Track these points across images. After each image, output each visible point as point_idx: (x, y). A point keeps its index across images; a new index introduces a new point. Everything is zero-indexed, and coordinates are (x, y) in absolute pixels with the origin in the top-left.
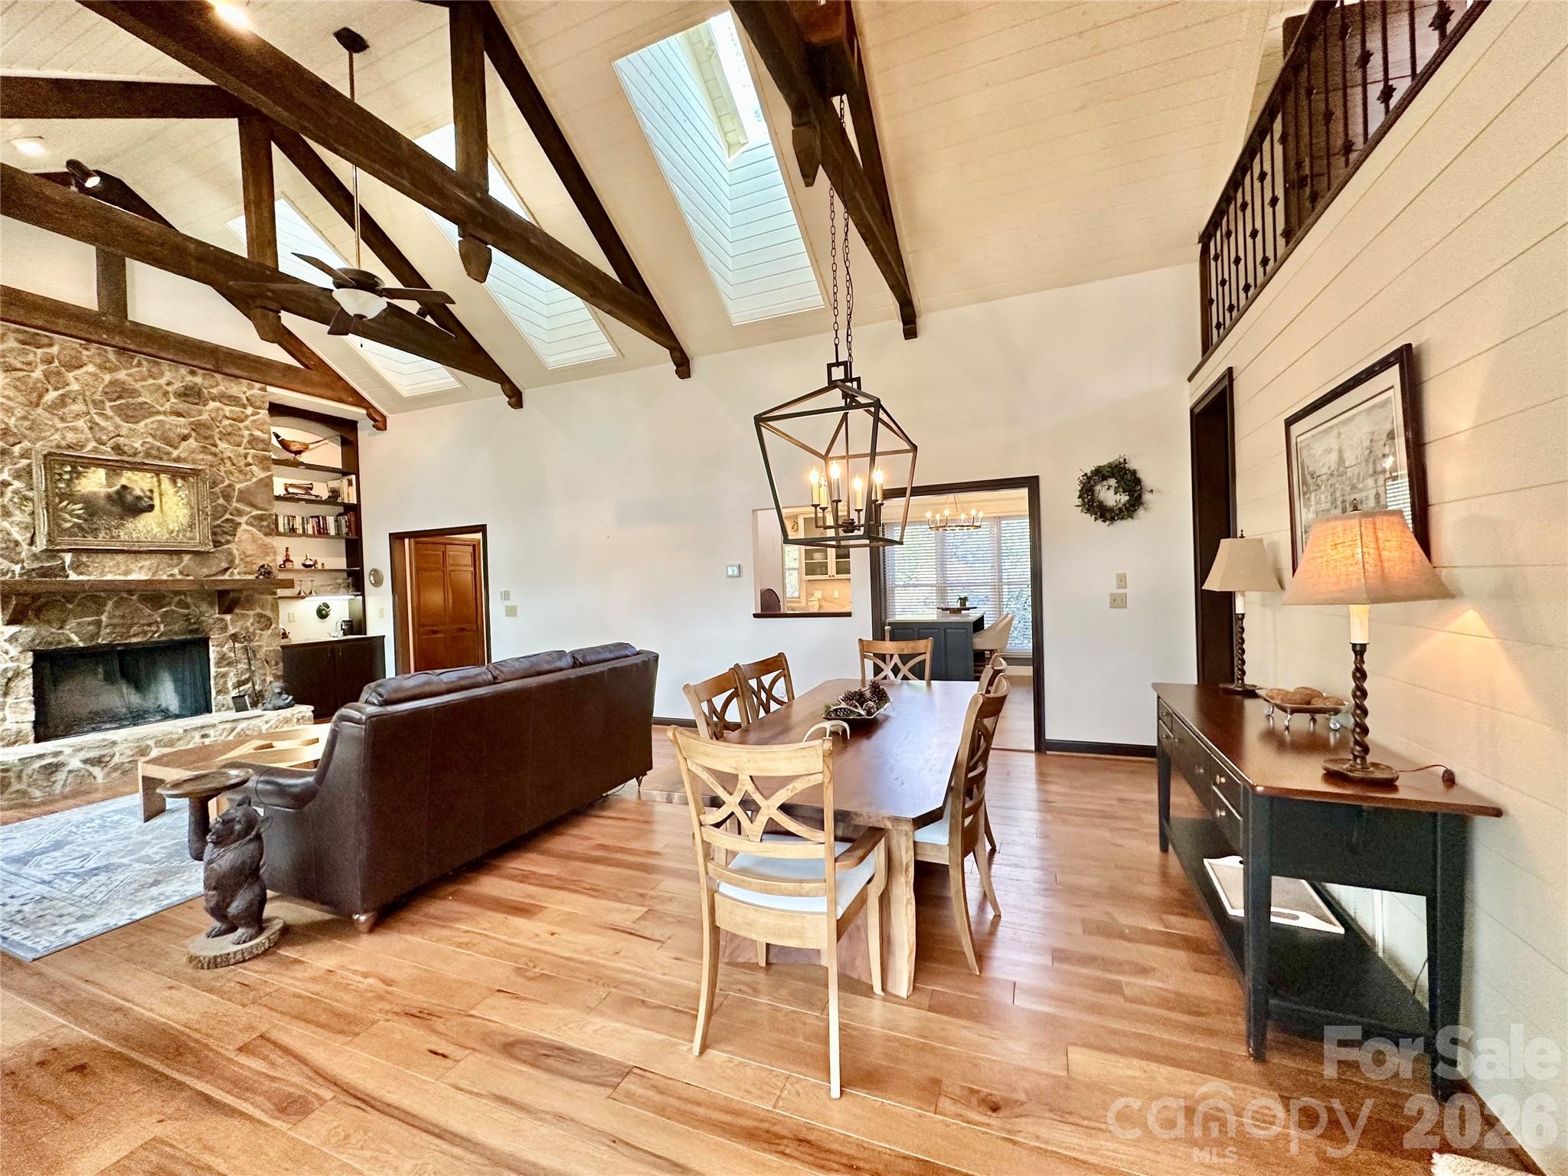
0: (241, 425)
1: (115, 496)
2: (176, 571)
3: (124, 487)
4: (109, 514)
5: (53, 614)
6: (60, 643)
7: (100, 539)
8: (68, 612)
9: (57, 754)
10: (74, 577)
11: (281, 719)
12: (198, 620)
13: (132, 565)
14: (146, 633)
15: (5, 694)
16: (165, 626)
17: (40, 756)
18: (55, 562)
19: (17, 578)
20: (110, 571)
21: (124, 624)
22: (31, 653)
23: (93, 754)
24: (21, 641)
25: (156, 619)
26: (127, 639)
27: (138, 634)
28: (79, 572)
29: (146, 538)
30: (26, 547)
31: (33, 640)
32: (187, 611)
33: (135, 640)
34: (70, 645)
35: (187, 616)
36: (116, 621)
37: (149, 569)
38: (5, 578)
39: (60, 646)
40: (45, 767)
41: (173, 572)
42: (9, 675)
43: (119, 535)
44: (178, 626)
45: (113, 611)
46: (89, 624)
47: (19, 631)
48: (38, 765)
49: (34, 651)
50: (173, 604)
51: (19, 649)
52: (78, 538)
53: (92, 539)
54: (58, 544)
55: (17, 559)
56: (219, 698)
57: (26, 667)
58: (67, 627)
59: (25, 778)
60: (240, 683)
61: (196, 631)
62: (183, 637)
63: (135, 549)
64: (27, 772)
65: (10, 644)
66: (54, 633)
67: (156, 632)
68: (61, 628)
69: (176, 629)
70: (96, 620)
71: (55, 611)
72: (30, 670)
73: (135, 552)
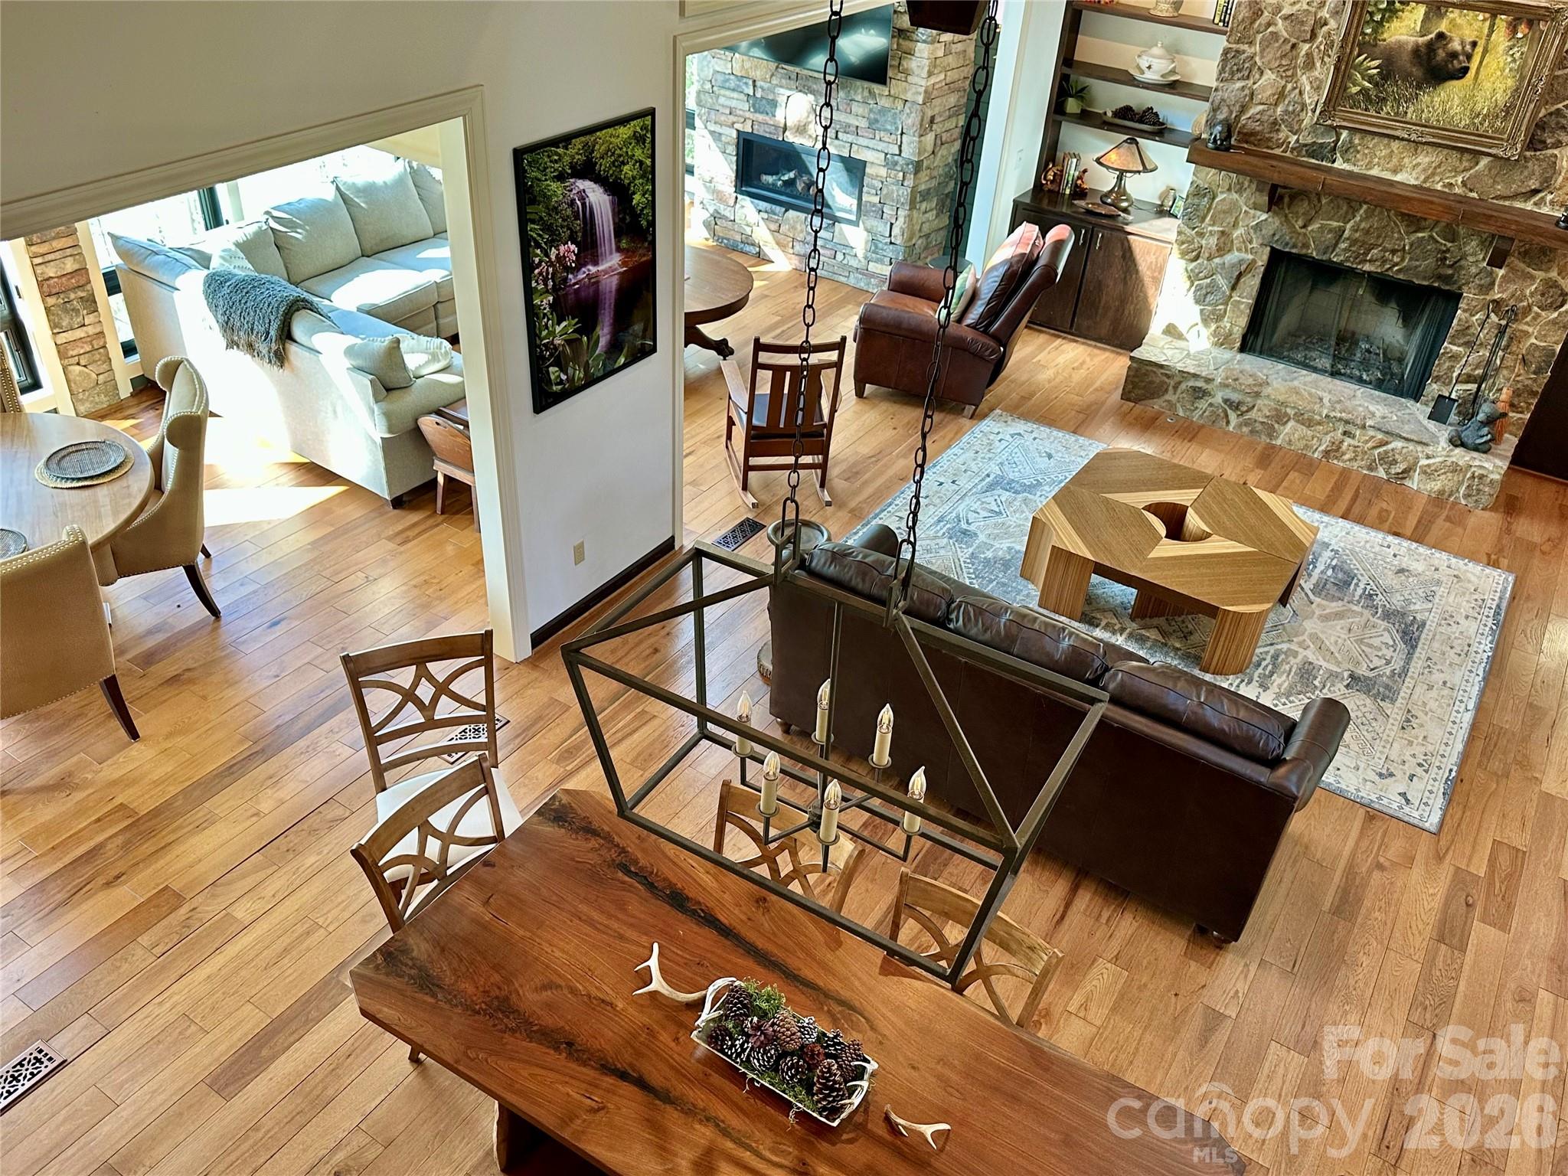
1: (1424, 50)
2: (1459, 179)
3: (1441, 36)
4: (1406, 77)
5: (1303, 207)
6: (1294, 246)
7: (1383, 114)
8: (1317, 208)
9: (1208, 381)
10: (1339, 164)
11: (1448, 464)
12: (1456, 262)
13: (1406, 160)
14: (1384, 261)
15: (1233, 288)
16: (1411, 259)
17: (1195, 376)
18: (1329, 139)
19: (1288, 154)
20: (1379, 164)
21: (1364, 243)
22: (1269, 249)
23: (1235, 397)
24: (1264, 232)
25: (1404, 246)
26: (1359, 263)
27: (1376, 260)
28: (1346, 157)
29: (1438, 121)
30: (1310, 114)
31: (1274, 235)
32: (1449, 245)
33: (1367, 267)
34: (1304, 251)
35: (1444, 252)
36: (1357, 235)
37: (1424, 170)
38: (1278, 151)
39: (1294, 251)
40: (1194, 389)
41: (1453, 181)
42: (1243, 268)
43: (1406, 113)
44: (1427, 264)
45: (1361, 221)
46: (1330, 231)
47: (1266, 220)
48: (1191, 383)
49: (1272, 248)
50: (1436, 230)
51: (1260, 241)
52: (1359, 111)
53: (1374, 114)
54: (1332, 117)
55: (1296, 127)
56: (1434, 386)
57: (1260, 263)
58: (1310, 228)
59: (1179, 391)
60: (1469, 379)
61: (1447, 279)
62: (1425, 283)
63: (1414, 137)
64: (1183, 386)
65: (1255, 233)
66: (1295, 232)
67: (1397, 264)
68: (1305, 226)
69: (1421, 269)
70: (1340, 227)
71: (1306, 204)
72: (1262, 269)
73: (1414, 141)
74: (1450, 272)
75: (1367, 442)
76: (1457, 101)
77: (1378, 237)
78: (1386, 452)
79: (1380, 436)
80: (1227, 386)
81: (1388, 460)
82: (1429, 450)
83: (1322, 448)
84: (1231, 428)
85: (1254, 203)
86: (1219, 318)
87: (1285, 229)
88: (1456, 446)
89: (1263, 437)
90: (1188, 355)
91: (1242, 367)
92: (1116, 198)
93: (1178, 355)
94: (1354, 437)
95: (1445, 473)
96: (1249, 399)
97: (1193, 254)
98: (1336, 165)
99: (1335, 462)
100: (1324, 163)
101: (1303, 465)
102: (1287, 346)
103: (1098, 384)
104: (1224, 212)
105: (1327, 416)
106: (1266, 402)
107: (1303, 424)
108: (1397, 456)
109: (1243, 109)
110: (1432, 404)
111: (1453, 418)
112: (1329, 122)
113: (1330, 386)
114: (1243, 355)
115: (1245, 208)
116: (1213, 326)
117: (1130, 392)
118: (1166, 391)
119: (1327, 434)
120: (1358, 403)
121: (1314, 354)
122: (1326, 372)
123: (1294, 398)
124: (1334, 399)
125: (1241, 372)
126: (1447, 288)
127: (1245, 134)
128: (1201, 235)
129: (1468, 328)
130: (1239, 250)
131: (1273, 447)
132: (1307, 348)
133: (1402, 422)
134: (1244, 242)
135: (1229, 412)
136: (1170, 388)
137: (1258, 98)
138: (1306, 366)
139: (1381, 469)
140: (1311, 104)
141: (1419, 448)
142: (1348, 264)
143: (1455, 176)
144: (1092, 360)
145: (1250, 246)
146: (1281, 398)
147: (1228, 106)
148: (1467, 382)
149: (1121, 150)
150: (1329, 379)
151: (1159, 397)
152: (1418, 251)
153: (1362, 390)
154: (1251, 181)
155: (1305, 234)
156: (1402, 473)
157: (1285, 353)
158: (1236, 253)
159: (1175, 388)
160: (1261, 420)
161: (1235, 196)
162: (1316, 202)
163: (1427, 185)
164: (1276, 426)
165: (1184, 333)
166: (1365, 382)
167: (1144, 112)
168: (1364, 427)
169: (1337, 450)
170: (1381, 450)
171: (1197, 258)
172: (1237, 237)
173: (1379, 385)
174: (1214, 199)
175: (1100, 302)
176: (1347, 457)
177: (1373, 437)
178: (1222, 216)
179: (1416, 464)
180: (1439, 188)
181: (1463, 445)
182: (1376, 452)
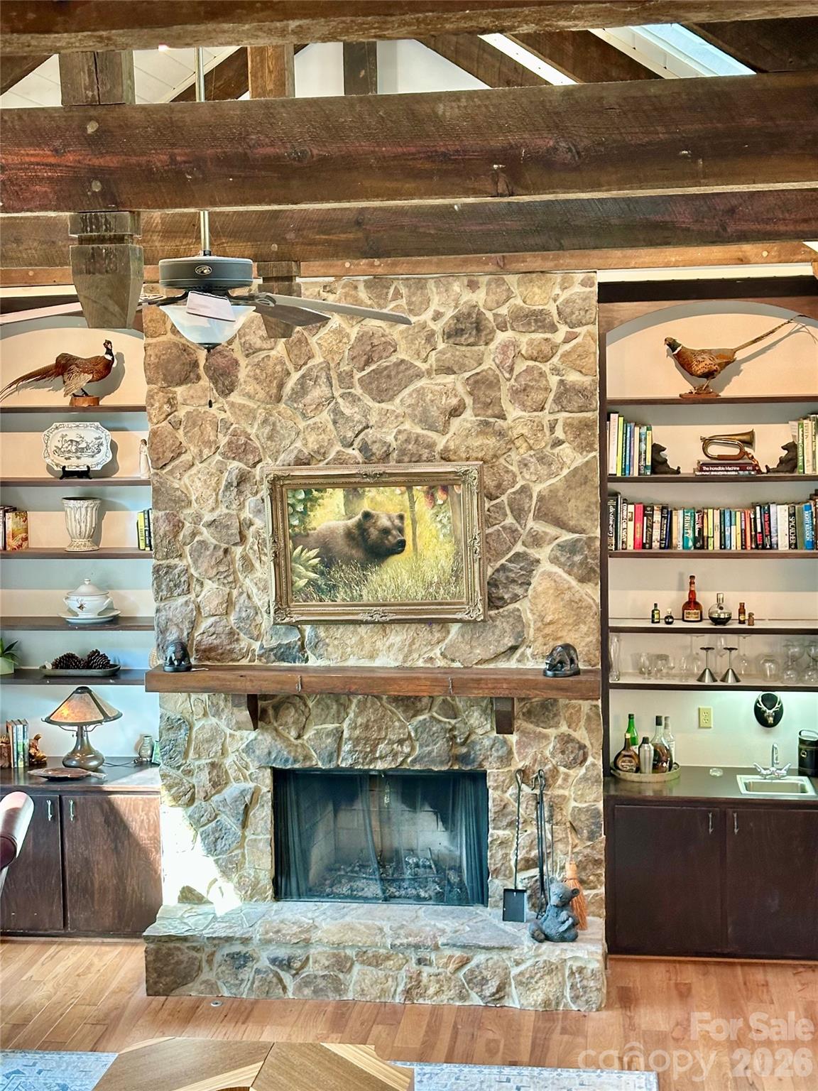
0: (546, 367)
1: (356, 531)
2: (437, 652)
3: (367, 515)
4: (348, 560)
5: (290, 716)
6: (295, 761)
7: (339, 601)
8: (307, 714)
9: (245, 941)
10: (313, 662)
11: (541, 965)
12: (467, 739)
13: (378, 643)
14: (395, 755)
15: (244, 825)
16: (421, 746)
17: (228, 939)
18: (294, 638)
19: (256, 663)
20: (352, 653)
21: (367, 739)
22: (269, 770)
23: (282, 953)
24: (257, 752)
25: (409, 733)
26: (371, 762)
27: (386, 756)
28: (317, 652)
29: (395, 597)
30: (265, 616)
31: (269, 753)
32: (453, 722)
33: (380, 766)
34: (307, 764)
35: (451, 730)
36: (357, 732)
37: (400, 650)
38: (244, 662)
39: (297, 766)
40: (233, 956)
41: (432, 655)
42: (247, 799)
43: (361, 596)
44: (438, 747)
45: (356, 716)
46: (328, 735)
47: (256, 739)
48: (228, 949)
49: (271, 767)
50: (435, 709)
51: (257, 764)
52: (314, 603)
53: (330, 603)
54: (289, 614)
55: (256, 633)
56: (496, 881)
57: (265, 790)
58: (305, 737)
59: (216, 965)
60: (529, 864)
61: (464, 759)
62: (445, 768)
63: (377, 618)
64: (218, 958)
65: (248, 756)
66: (290, 745)
67: (408, 755)
68: (299, 737)
69: (434, 754)
70: (336, 728)
71: (292, 711)
72: (269, 795)
73: (379, 622)
74: (464, 750)
75: (446, 965)
76: (405, 576)
77: (380, 729)
78: (472, 971)
79: (458, 953)
80: (269, 942)
81: (476, 980)
82: (515, 954)
83: (400, 989)
84: (290, 995)
85: (237, 722)
86: (239, 866)
87: (279, 744)
88: (541, 941)
89: (330, 994)
90: (215, 918)
91: (282, 917)
92: (82, 759)
93: (203, 921)
94: (431, 964)
95: (542, 977)
96: (299, 951)
97: (188, 798)
98: (310, 663)
99: (421, 1001)
100: (297, 664)
101: (386, 1015)
102: (328, 882)
103: (113, 986)
104: (208, 741)
105: (393, 946)
106: (320, 949)
107: (370, 965)
108: (485, 973)
109: (194, 625)
110: (501, 904)
111: (528, 912)
112: (287, 620)
113: (388, 913)
114: (280, 904)
115: (228, 731)
116: (235, 878)
117: (156, 983)
118: (200, 968)
119: (400, 969)
120: (423, 923)
121: (360, 884)
122: (379, 899)
123: (350, 935)
124: (395, 925)
125: (282, 922)
126: (469, 768)
127: (204, 651)
128: (189, 773)
129: (505, 807)
130: (237, 780)
131: (346, 1003)
132: (351, 879)
133: (477, 931)
134: (239, 769)
135: (282, 974)
136: (204, 964)
137: (205, 612)
138: (353, 897)
139: (473, 995)
140: (263, 606)
141: (505, 956)
142: (359, 767)
143: (431, 650)
144: (100, 960)
145: (248, 773)
146: (335, 939)
147: (177, 625)
148: (527, 868)
149: (73, 702)
150: (385, 906)
151: (193, 980)
152: (425, 735)
153: (424, 908)
154: (226, 700)
155: (303, 745)
156: (497, 992)
157: (328, 890)
158: (235, 784)
159: (210, 962)
160: (321, 973)
161: (214, 720)
162: (302, 708)
163: (408, 664)
164: (341, 976)
165: (204, 894)
166: (425, 899)
167: (89, 656)
168: (436, 948)
169: (418, 986)
170: (465, 970)
171: (192, 800)
172: (231, 766)
173: (440, 898)
174: (191, 729)
175: (92, 884)
176: (431, 991)
177: (451, 957)
178: (206, 746)
179: (507, 975)
180: (422, 665)
181: (548, 938)
182: (461, 974)
